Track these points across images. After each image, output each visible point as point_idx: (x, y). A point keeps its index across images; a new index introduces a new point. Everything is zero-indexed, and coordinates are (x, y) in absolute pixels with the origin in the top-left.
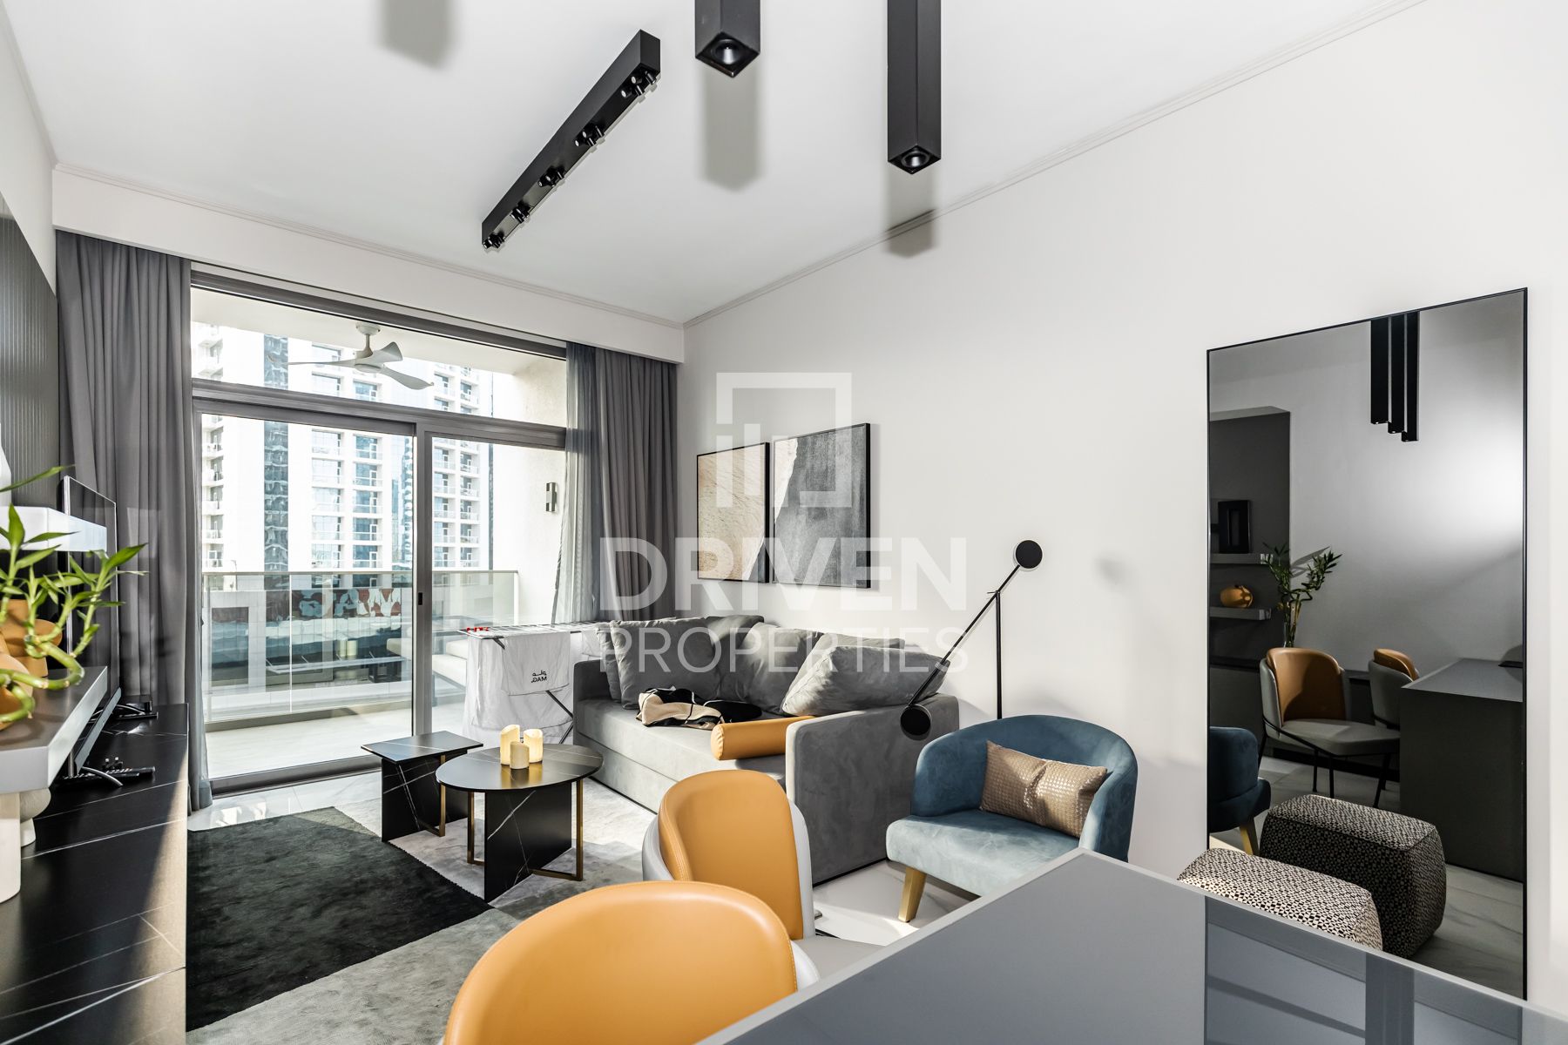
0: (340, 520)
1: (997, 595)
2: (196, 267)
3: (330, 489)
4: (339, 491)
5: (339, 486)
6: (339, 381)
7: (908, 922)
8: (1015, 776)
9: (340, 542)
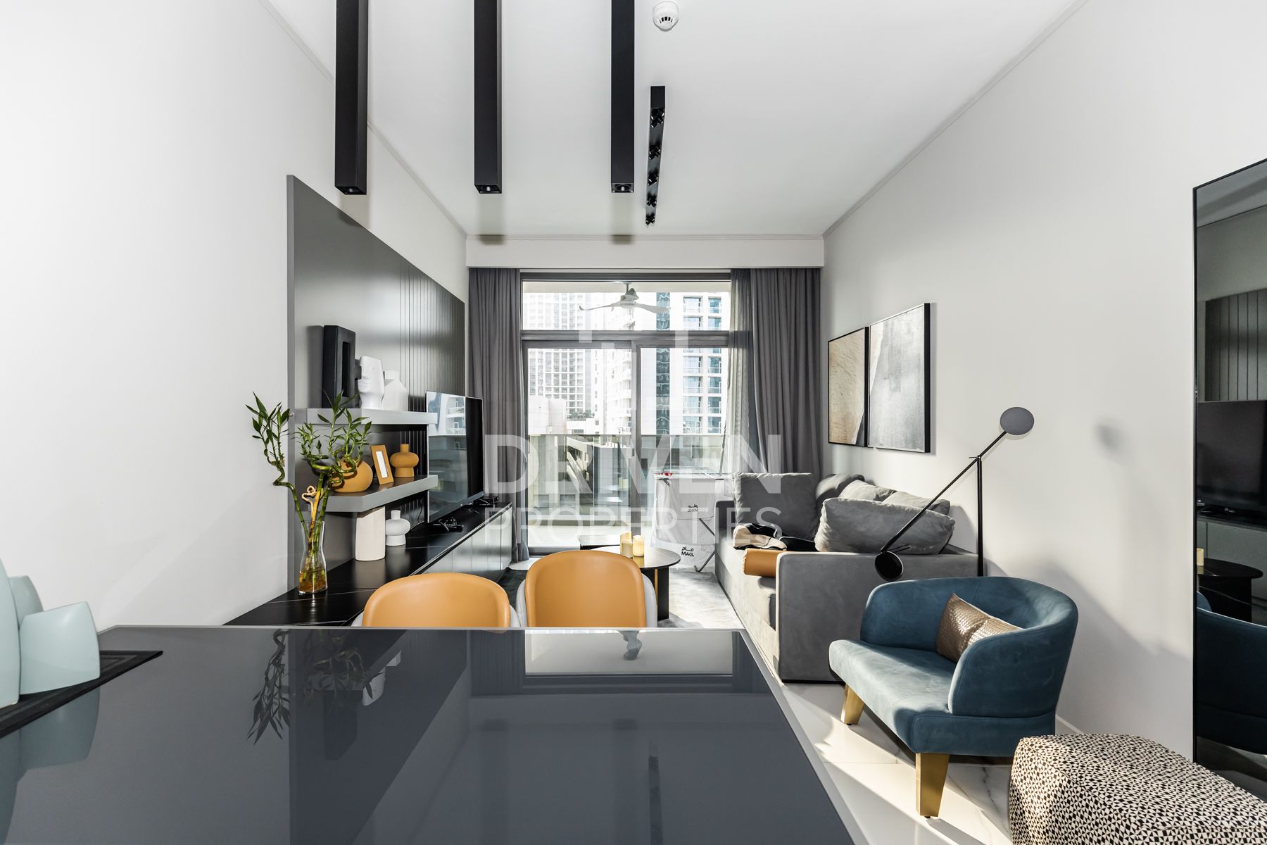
0: (700, 398)
1: (978, 460)
2: (521, 271)
3: (694, 377)
4: (700, 378)
5: (699, 375)
6: (700, 299)
7: (849, 724)
8: (956, 625)
9: (700, 415)
